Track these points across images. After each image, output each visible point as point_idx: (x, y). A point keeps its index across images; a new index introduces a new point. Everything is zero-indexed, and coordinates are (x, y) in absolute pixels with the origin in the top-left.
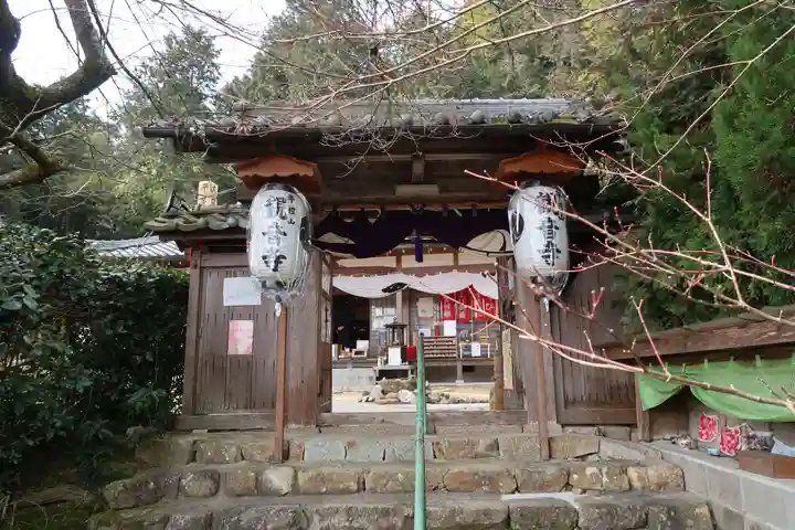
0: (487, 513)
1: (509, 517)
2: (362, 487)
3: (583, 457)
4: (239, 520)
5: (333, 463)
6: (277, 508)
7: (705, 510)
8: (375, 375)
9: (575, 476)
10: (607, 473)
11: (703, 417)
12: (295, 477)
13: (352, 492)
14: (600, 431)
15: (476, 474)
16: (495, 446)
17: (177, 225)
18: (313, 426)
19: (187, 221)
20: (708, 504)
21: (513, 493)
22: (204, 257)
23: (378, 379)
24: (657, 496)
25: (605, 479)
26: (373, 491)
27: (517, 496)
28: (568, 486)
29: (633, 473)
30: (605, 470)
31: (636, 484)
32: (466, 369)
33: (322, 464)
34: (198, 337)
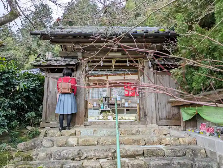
0: (137, 151)
1: (143, 152)
2: (98, 143)
3: (165, 135)
4: (61, 154)
5: (89, 136)
6: (73, 150)
7: (204, 151)
8: (100, 112)
9: (163, 140)
10: (173, 139)
11: (202, 124)
12: (78, 140)
13: (95, 145)
14: (170, 127)
15: (133, 139)
16: (138, 131)
17: (41, 63)
18: (83, 126)
19: (44, 62)
20: (205, 149)
21: (144, 145)
22: (49, 74)
23: (101, 113)
24: (188, 147)
25: (172, 141)
26: (102, 145)
27: (145, 146)
28: (161, 143)
29: (181, 139)
30: (172, 138)
31: (182, 143)
32: (127, 110)
33: (86, 136)
34: (47, 98)
